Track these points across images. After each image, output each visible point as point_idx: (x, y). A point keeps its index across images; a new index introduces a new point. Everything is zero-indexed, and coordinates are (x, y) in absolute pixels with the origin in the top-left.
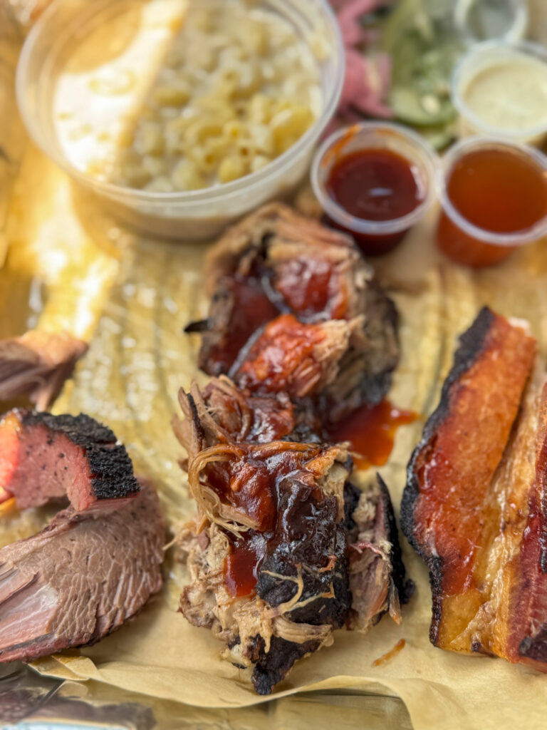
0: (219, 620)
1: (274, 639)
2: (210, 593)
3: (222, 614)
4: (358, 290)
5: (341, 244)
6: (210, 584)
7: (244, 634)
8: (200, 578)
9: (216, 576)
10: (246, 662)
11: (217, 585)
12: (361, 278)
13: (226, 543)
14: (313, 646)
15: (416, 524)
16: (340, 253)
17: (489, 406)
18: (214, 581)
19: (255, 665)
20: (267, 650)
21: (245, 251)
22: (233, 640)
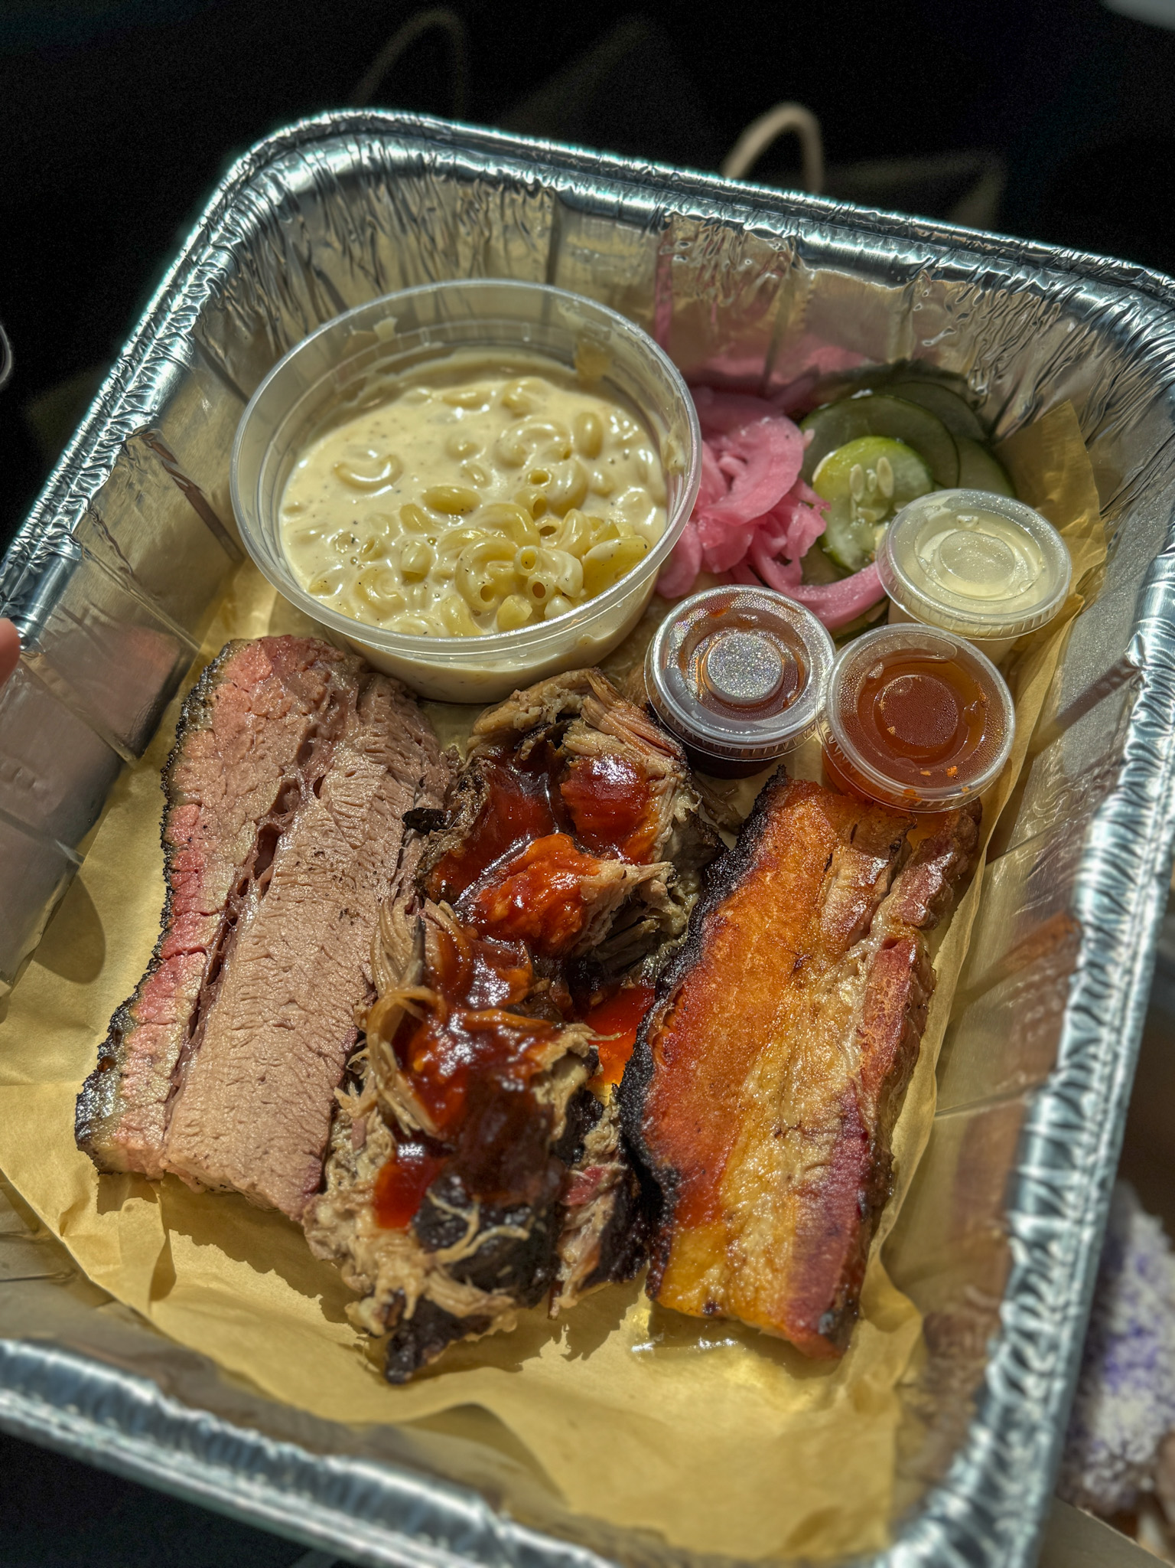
0: (353, 1258)
1: (421, 1300)
2: (349, 1215)
3: (360, 1250)
4: (675, 823)
5: (668, 752)
6: (352, 1202)
7: (382, 1284)
8: (342, 1188)
9: (363, 1192)
10: (376, 1327)
11: (361, 1205)
12: (682, 806)
13: (387, 1146)
14: (480, 1322)
15: (646, 1119)
16: (664, 764)
17: (758, 950)
18: (360, 1198)
19: (390, 1336)
20: (408, 1314)
21: (530, 729)
22: (369, 1291)
